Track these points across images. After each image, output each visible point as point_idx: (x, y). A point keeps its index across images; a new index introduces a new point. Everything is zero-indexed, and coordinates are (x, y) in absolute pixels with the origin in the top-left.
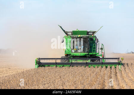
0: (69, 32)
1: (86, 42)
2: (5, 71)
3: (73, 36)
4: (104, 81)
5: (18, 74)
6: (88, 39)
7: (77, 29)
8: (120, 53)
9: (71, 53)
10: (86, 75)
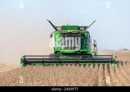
0: (58, 27)
3: (63, 32)
4: (97, 78)
5: (13, 71)
6: (79, 35)
7: (68, 24)
9: (61, 50)
10: (79, 72)
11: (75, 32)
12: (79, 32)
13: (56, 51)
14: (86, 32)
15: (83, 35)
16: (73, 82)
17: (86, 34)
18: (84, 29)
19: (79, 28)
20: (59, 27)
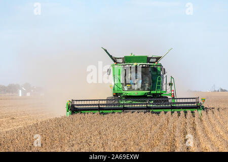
0: (118, 58)
1: (145, 74)
2: (5, 124)
3: (126, 65)
5: (28, 128)
6: (150, 69)
7: (132, 54)
8: (201, 91)
9: (123, 92)
10: (143, 130)
11: (144, 66)
12: (149, 65)
13: (116, 93)
14: (159, 66)
15: (155, 69)
16: (132, 148)
17: (159, 68)
18: (157, 61)
19: (148, 59)
20: (120, 58)
